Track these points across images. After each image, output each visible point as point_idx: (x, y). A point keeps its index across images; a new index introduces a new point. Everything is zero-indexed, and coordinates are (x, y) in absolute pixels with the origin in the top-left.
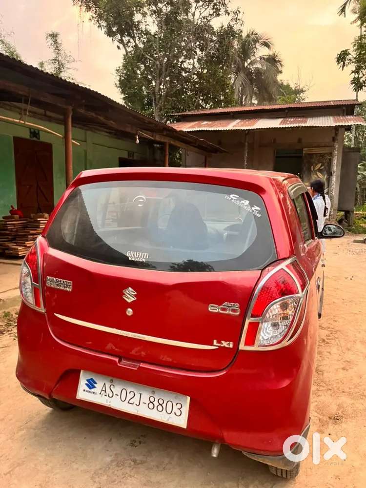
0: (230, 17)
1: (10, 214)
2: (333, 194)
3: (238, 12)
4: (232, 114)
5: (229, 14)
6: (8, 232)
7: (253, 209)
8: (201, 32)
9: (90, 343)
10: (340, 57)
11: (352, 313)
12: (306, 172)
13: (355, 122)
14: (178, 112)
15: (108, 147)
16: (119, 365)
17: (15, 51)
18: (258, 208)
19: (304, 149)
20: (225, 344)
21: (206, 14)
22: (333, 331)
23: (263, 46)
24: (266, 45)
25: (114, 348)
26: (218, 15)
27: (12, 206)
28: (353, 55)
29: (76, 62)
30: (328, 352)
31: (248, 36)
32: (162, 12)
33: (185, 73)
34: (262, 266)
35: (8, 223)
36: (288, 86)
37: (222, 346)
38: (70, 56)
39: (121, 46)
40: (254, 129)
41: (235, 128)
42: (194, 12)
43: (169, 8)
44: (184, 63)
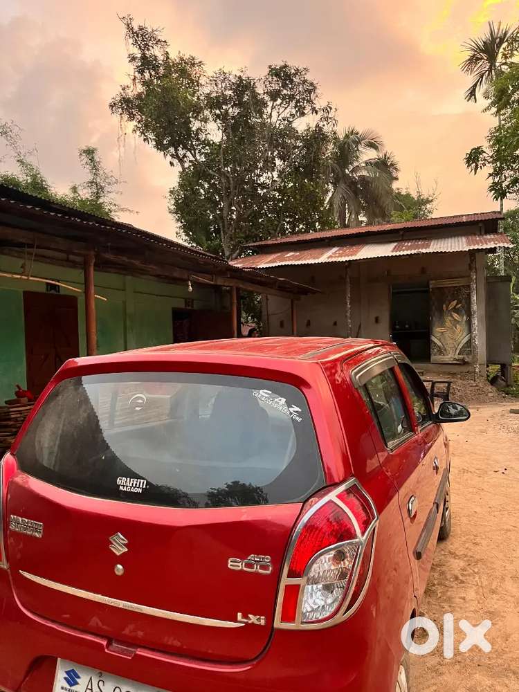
0: (318, 116)
1: (15, 397)
2: (477, 343)
3: (329, 109)
4: (326, 241)
5: (317, 112)
6: (11, 423)
7: (291, 410)
8: (280, 138)
9: (68, 616)
10: (470, 158)
11: (503, 529)
12: (436, 313)
13: (496, 244)
14: (254, 242)
15: (157, 295)
16: (106, 651)
17: (39, 174)
18: (297, 409)
19: (431, 282)
20: (253, 619)
21: (286, 114)
22: (472, 561)
23: (369, 148)
24: (372, 145)
25: (100, 624)
26: (303, 114)
27: (18, 386)
28: (489, 152)
29: (120, 183)
30: (461, 598)
31: (347, 136)
32: (229, 115)
33: (262, 190)
34: (303, 497)
35: (11, 410)
36: (408, 195)
37: (250, 622)
38: (112, 176)
39: (175, 161)
40: (356, 260)
41: (330, 260)
42: (271, 114)
43: (237, 111)
44: (261, 178)
